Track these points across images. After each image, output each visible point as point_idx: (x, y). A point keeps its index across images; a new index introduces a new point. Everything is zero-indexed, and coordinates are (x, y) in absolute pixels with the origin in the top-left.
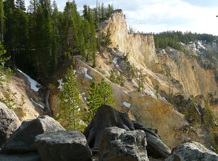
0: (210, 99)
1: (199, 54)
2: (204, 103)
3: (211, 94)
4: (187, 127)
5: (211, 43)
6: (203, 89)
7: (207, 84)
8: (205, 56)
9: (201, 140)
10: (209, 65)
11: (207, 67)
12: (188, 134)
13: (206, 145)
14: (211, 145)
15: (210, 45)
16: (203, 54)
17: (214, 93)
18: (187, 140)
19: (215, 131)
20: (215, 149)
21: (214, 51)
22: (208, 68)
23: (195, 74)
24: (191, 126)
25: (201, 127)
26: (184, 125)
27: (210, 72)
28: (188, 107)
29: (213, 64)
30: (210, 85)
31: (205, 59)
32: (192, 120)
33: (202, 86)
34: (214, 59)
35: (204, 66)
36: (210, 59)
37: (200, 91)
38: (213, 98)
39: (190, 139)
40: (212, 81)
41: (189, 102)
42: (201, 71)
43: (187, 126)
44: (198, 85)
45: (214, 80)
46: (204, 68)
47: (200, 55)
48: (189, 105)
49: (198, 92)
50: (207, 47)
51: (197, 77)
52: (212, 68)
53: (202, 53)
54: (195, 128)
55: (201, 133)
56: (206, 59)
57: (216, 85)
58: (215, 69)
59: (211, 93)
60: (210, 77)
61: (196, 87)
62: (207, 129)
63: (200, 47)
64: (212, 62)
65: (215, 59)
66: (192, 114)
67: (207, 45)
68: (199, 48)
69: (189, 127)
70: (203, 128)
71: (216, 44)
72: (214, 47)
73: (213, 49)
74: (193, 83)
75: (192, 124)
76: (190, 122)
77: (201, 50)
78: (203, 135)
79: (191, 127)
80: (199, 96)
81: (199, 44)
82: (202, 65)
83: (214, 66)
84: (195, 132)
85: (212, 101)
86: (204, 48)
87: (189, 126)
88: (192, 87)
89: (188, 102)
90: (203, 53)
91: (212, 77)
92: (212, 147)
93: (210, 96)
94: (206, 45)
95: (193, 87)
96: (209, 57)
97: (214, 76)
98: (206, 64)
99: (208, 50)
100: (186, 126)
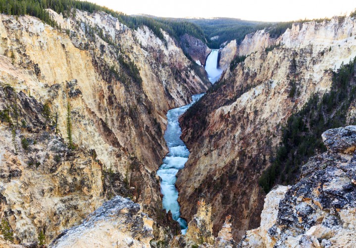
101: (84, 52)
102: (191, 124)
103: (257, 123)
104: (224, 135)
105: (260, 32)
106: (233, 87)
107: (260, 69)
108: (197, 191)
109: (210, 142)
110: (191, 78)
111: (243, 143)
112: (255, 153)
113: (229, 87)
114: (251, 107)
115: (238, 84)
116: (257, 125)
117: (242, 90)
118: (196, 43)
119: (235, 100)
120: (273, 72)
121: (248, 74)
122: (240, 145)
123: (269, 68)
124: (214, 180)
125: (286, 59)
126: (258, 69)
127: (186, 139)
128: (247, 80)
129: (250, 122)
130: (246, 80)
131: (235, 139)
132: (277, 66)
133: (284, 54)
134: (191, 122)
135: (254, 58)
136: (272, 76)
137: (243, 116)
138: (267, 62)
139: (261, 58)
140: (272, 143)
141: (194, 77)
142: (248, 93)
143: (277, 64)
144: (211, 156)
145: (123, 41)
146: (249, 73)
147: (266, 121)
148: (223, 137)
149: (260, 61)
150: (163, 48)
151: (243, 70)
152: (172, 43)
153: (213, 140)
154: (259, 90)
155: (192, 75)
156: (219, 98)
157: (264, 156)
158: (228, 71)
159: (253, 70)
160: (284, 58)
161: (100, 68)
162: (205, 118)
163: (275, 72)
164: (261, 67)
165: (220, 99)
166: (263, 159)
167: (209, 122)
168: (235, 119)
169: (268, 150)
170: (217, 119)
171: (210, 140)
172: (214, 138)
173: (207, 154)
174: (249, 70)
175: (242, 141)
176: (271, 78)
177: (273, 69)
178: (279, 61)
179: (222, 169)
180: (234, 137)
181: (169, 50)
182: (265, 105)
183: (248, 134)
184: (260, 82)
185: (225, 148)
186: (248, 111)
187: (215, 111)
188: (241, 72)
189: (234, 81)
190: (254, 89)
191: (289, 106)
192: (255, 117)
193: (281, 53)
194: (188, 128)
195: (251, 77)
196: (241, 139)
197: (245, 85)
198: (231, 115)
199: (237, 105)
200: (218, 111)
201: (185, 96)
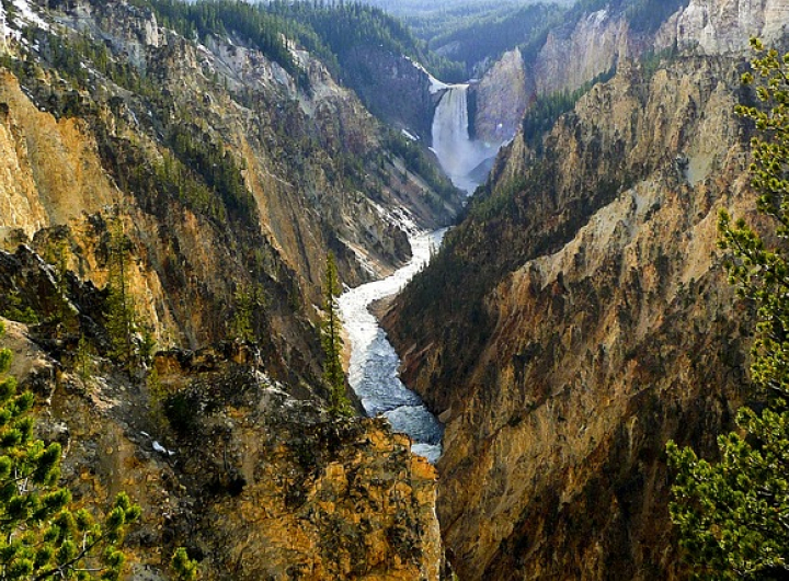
0: (97, 238)
1: (22, 52)
2: (75, 257)
3: (101, 220)
4: (47, 377)
5: (72, 7)
6: (55, 201)
7: (69, 179)
8: (50, 59)
9: (111, 425)
10: (69, 97)
11: (61, 106)
12: (54, 405)
13: (135, 443)
14: (155, 436)
15: (68, 14)
16: (39, 53)
17: (110, 215)
18: (53, 436)
19: (165, 376)
20: (170, 453)
21: (85, 37)
22: (69, 111)
23: (16, 137)
24: (62, 371)
25: (102, 367)
26: (33, 370)
27: (78, 126)
28: (17, 284)
29: (87, 92)
30: (81, 182)
31: (52, 73)
32: (65, 343)
33: (49, 191)
34: (89, 74)
35: (49, 101)
36: (71, 73)
37: (42, 208)
38: (108, 235)
39: (63, 428)
40: (87, 163)
41: (24, 262)
42: (41, 125)
43: (44, 373)
44: (31, 186)
45: (95, 161)
46: (52, 113)
47: (29, 55)
48: (21, 276)
49: (34, 215)
50: (53, 22)
51: (25, 152)
52: (82, 110)
53: (36, 47)
54: (81, 374)
55: (107, 393)
56: (56, 73)
57: (106, 182)
58: (95, 113)
59: (98, 214)
60: (80, 146)
61: (25, 194)
62: (128, 371)
63: (25, 19)
64: (82, 85)
65: (90, 71)
66: (60, 315)
67: (55, 12)
68: (20, 24)
69: (56, 379)
70: (112, 373)
71: (89, 11)
72: (84, 21)
73: (79, 30)
74: (10, 178)
75: (63, 359)
76: (54, 352)
77: (31, 32)
78: (116, 402)
79: (65, 376)
80: (48, 230)
81: (21, 8)
82: (41, 98)
83: (91, 102)
84: (82, 396)
85: (103, 246)
86: (43, 25)
87: (55, 372)
88: (8, 196)
89: (18, 262)
90: (42, 46)
91: (86, 149)
92: (157, 446)
93: (97, 225)
94: (49, 15)
95: (12, 195)
96: (65, 66)
97: (94, 142)
98: (60, 93)
99: (60, 33)
100: (39, 376)
101: (69, 123)
102: (429, 331)
103: (671, 298)
104: (564, 351)
105: (594, 17)
106: (553, 195)
107: (633, 129)
108: (510, 545)
109: (517, 378)
110: (396, 182)
111: (637, 369)
112: (685, 396)
113: (540, 195)
114: (638, 248)
115: (568, 181)
116: (673, 305)
117: (585, 201)
118: (395, 70)
119: (571, 236)
120: (681, 133)
121: (595, 147)
122: (629, 375)
123: (664, 122)
124: (565, 504)
125: (720, 86)
126: (625, 130)
127: (423, 382)
128: (596, 166)
129: (646, 298)
130: (592, 167)
131: (606, 359)
132: (694, 113)
133: (709, 72)
134: (428, 323)
135: (608, 97)
136: (681, 145)
137: (615, 281)
138: (655, 105)
139: (630, 93)
140: (739, 355)
141: (404, 179)
142: (612, 206)
143: (692, 105)
144: (535, 425)
145: (174, 80)
146: (598, 145)
147: (702, 288)
148: (561, 359)
149: (628, 104)
150: (294, 93)
151: (577, 136)
152: (322, 74)
153: (528, 373)
154: (647, 192)
155: (396, 171)
156: (510, 234)
157: (723, 401)
158: (519, 146)
159: (612, 133)
160: (712, 88)
161: (125, 171)
162: (480, 304)
163: (688, 132)
164: (634, 121)
165: (515, 237)
166: (720, 411)
167: (497, 317)
168: (593, 294)
169: (730, 378)
170: (522, 302)
171: (516, 374)
172: (530, 366)
173: (519, 420)
174: (598, 136)
175: (633, 363)
176: (679, 151)
177: (680, 124)
178: (696, 96)
179: (586, 462)
180: (602, 354)
181: (316, 98)
182: (689, 237)
183: (649, 338)
184: (644, 171)
185: (574, 394)
186: (631, 261)
187: (509, 279)
188: (573, 145)
189: (552, 175)
190: (630, 192)
191: (766, 231)
192: (661, 281)
193: (699, 71)
194: (422, 344)
195: (608, 155)
196: (628, 357)
197: (592, 186)
198: (566, 283)
199: (581, 249)
200: (520, 276)
201: (387, 243)
